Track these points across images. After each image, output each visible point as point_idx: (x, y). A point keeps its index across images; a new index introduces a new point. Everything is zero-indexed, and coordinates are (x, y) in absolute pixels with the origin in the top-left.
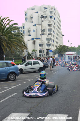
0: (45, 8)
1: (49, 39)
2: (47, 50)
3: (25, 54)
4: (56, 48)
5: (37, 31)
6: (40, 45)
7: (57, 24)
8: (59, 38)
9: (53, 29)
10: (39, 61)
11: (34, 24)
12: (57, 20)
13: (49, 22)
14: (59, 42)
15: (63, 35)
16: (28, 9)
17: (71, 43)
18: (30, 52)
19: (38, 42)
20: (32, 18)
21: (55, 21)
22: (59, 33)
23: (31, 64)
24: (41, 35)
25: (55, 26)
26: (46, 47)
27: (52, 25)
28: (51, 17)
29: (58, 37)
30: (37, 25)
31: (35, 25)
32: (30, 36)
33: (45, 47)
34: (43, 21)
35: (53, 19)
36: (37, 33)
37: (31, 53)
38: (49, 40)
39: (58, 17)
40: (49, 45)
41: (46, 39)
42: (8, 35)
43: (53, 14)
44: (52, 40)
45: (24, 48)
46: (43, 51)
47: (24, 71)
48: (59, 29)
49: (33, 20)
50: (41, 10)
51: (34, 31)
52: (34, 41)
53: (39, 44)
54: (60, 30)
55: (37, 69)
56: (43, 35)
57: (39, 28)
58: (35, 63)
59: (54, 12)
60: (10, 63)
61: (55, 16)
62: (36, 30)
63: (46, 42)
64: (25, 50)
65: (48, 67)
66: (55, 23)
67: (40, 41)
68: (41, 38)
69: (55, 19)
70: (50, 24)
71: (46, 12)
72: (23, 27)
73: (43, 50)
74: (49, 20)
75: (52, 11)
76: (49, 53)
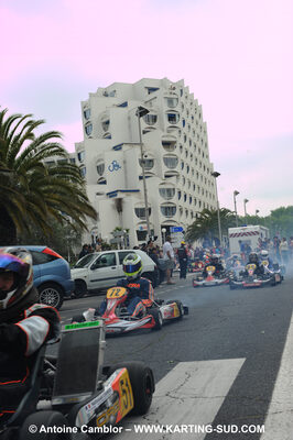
0: (151, 90)
1: (168, 190)
2: (162, 227)
4: (194, 220)
5: (125, 168)
6: (141, 213)
7: (195, 140)
8: (202, 185)
9: (182, 156)
11: (115, 142)
12: (193, 126)
13: (166, 134)
14: (203, 199)
15: (217, 175)
16: (91, 95)
17: (246, 201)
18: (106, 237)
19: (132, 203)
20: (108, 123)
21: (185, 130)
22: (201, 171)
23: (113, 262)
24: (141, 178)
25: (186, 145)
27: (175, 142)
28: (172, 118)
29: (198, 182)
30: (124, 147)
31: (117, 148)
32: (105, 183)
33: (158, 219)
34: (144, 132)
35: (179, 124)
36: (126, 172)
37: (108, 243)
38: (169, 192)
39: (196, 117)
40: (169, 210)
41: (160, 190)
43: (178, 108)
44: (180, 193)
46: (152, 231)
47: (90, 286)
48: (200, 157)
49: (112, 129)
50: (135, 98)
51: (117, 166)
52: (120, 201)
53: (136, 210)
54: (204, 161)
56: (147, 177)
57: (135, 154)
59: (182, 99)
61: (185, 112)
62: (125, 162)
63: (158, 201)
66: (185, 137)
67: (139, 201)
68: (141, 187)
69: (186, 125)
70: (173, 139)
71: (154, 103)
72: (79, 155)
73: (151, 228)
74: (165, 128)
75: (172, 96)
76: (172, 236)
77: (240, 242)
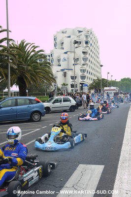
0: (80, 32)
2: (80, 84)
3: (52, 88)
4: (92, 82)
5: (68, 60)
6: (72, 78)
7: (94, 51)
9: (89, 58)
10: (71, 98)
11: (65, 51)
12: (94, 46)
13: (84, 49)
14: (96, 74)
15: (102, 66)
17: (112, 76)
18: (60, 86)
19: (70, 74)
20: (63, 43)
21: (91, 48)
22: (96, 63)
23: (61, 101)
24: (73, 65)
25: (91, 53)
28: (87, 43)
29: (95, 67)
30: (68, 53)
31: (66, 53)
32: (60, 66)
33: (79, 80)
34: (76, 48)
35: (89, 45)
36: (68, 62)
37: (60, 88)
38: (83, 71)
39: (96, 43)
40: (83, 77)
41: (80, 70)
42: (33, 65)
43: (89, 39)
44: (87, 71)
46: (76, 85)
47: (52, 109)
48: (96, 58)
49: (64, 46)
50: (74, 34)
51: (65, 60)
52: (65, 73)
53: (71, 77)
54: (97, 59)
55: (68, 108)
56: (76, 65)
57: (71, 56)
58: (65, 101)
59: (91, 36)
60: (35, 100)
61: (92, 41)
62: (68, 58)
63: (79, 74)
64: (53, 84)
65: (81, 105)
66: (91, 50)
67: (72, 73)
68: (73, 68)
69: (92, 46)
70: (86, 51)
71: (81, 37)
72: (51, 54)
73: (76, 83)
74: (84, 46)
75: (88, 35)
76: (83, 87)
77: (107, 93)
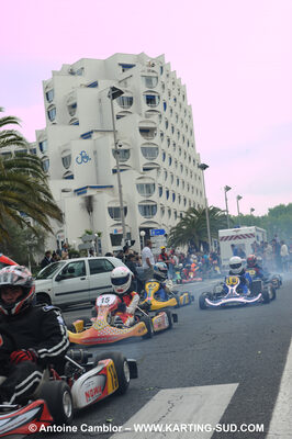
0: (126, 67)
1: (147, 186)
2: (141, 229)
4: (178, 220)
5: (96, 159)
6: (115, 213)
7: (178, 126)
8: (187, 179)
9: (163, 145)
11: (83, 129)
12: (176, 110)
13: (144, 119)
14: (189, 195)
15: (204, 167)
16: (54, 73)
17: (239, 198)
18: (74, 242)
19: (104, 201)
20: (74, 106)
21: (166, 114)
22: (186, 163)
23: (83, 272)
24: (114, 171)
25: (168, 133)
26: (140, 220)
27: (155, 129)
28: (150, 100)
29: (183, 176)
30: (95, 136)
31: (87, 136)
32: (72, 177)
33: (136, 220)
34: (118, 117)
35: (160, 107)
36: (97, 165)
37: (77, 249)
38: (148, 188)
39: (180, 99)
40: (148, 210)
41: (138, 185)
43: (158, 89)
44: (161, 188)
45: (49, 214)
46: (129, 234)
47: (55, 300)
48: (184, 146)
49: (80, 114)
50: (107, 76)
51: (87, 157)
52: (90, 200)
53: (110, 209)
54: (189, 151)
56: (121, 170)
57: (108, 143)
59: (162, 78)
61: (166, 92)
62: (95, 152)
63: (135, 199)
66: (167, 123)
67: (112, 199)
68: (115, 182)
69: (168, 109)
70: (153, 126)
71: (130, 82)
72: (41, 144)
73: (128, 230)
74: (143, 111)
75: (151, 74)
76: (152, 240)
77: (233, 246)
